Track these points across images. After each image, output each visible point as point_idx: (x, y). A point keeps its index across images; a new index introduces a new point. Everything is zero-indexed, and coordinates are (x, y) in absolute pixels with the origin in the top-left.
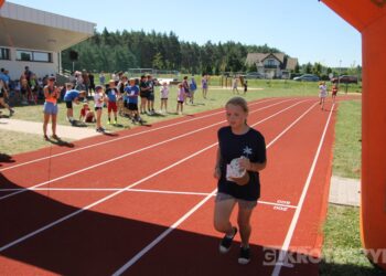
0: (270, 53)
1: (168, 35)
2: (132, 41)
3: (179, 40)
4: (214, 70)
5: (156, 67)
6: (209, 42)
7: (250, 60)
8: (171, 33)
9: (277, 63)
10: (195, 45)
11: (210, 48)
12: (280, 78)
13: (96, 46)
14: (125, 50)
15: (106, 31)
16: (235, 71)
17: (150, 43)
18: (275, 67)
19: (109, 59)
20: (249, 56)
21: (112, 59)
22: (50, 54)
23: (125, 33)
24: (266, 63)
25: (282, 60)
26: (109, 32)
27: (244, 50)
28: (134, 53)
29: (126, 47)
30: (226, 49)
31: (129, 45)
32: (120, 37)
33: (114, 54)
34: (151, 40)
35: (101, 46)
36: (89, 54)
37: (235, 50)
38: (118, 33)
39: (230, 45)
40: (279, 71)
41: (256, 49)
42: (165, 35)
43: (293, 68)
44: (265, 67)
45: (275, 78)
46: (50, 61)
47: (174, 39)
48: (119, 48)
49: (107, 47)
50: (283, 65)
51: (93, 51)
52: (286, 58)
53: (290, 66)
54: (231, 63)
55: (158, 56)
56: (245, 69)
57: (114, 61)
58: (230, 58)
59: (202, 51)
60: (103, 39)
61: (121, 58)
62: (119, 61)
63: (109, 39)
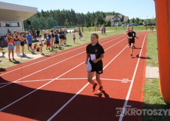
0: (116, 15)
1: (70, 11)
2: (55, 15)
3: (75, 12)
4: (92, 24)
5: (66, 25)
6: (89, 12)
7: (107, 19)
8: (72, 10)
9: (119, 19)
10: (83, 14)
11: (89, 15)
12: (121, 26)
13: (38, 18)
14: (52, 18)
15: (42, 11)
16: (101, 24)
17: (62, 15)
18: (118, 21)
19: (45, 23)
20: (107, 17)
21: (46, 23)
22: (18, 23)
23: (51, 11)
24: (114, 19)
25: (121, 18)
26: (44, 11)
27: (104, 15)
28: (56, 20)
29: (52, 17)
30: (96, 15)
31: (53, 16)
32: (49, 14)
33: (47, 21)
34: (63, 13)
35: (41, 18)
36: (36, 21)
37: (100, 15)
38: (48, 11)
39: (98, 13)
40: (120, 23)
41: (110, 14)
43: (127, 21)
44: (114, 21)
45: (119, 26)
46: (19, 26)
47: (73, 12)
48: (49, 18)
49: (44, 18)
50: (122, 20)
51: (37, 20)
52: (123, 17)
53: (125, 20)
54: (99, 21)
55: (67, 20)
56: (105, 23)
57: (47, 24)
58: (98, 18)
59: (86, 17)
60: (41, 15)
61: (50, 22)
62: (49, 24)
63: (44, 14)
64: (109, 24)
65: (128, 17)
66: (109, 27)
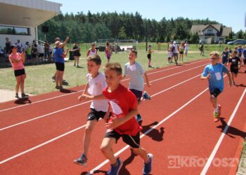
0: (209, 24)
1: (134, 14)
2: (109, 20)
4: (166, 39)
6: (164, 18)
7: (194, 30)
8: (137, 13)
9: (215, 32)
10: (154, 22)
11: (164, 22)
12: (217, 43)
13: (82, 24)
14: (103, 26)
15: (89, 14)
16: (182, 39)
17: (121, 21)
18: (213, 35)
19: (92, 33)
20: (193, 27)
23: (103, 14)
24: (206, 32)
25: (219, 30)
26: (92, 14)
27: (190, 23)
29: (104, 24)
30: (176, 24)
31: (106, 23)
32: (99, 17)
33: (94, 30)
34: (122, 19)
35: (86, 24)
36: (77, 30)
37: (182, 24)
38: (98, 14)
39: (181, 20)
40: (216, 38)
41: (199, 22)
42: (132, 15)
43: (228, 35)
44: (206, 35)
45: (213, 43)
47: (138, 17)
48: (98, 25)
49: (89, 24)
50: (219, 33)
51: (79, 28)
52: (222, 27)
53: (225, 34)
54: (178, 33)
55: (122, 30)
56: (189, 38)
57: (95, 35)
59: (159, 25)
60: (88, 19)
61: (100, 32)
62: (98, 34)
63: (92, 18)
64: (195, 40)
65: (231, 28)
66: (195, 45)
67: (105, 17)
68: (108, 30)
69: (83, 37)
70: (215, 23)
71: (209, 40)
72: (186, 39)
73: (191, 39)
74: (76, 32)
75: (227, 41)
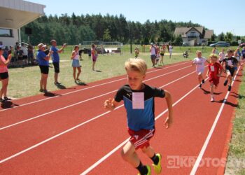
0: (192, 27)
1: (119, 17)
2: (93, 22)
5: (106, 40)
6: (148, 21)
7: (177, 32)
8: (121, 16)
9: (197, 34)
10: (139, 24)
11: (148, 25)
12: (200, 45)
13: (65, 26)
14: (87, 28)
15: (74, 16)
16: (166, 41)
17: (105, 23)
18: (196, 37)
20: (177, 29)
22: (11, 30)
23: (88, 16)
24: (189, 34)
25: (202, 32)
26: (76, 16)
27: (173, 26)
29: (88, 26)
30: (160, 26)
31: (91, 25)
32: (83, 19)
33: (79, 32)
34: (106, 21)
35: (70, 26)
36: (62, 32)
37: (166, 26)
38: (82, 16)
39: (164, 22)
40: (199, 41)
41: (182, 25)
42: (116, 17)
43: (210, 37)
44: (189, 37)
45: (196, 45)
46: (11, 36)
47: (123, 20)
48: (82, 27)
49: (74, 26)
50: (202, 36)
51: (64, 30)
52: (204, 30)
53: (208, 36)
54: (162, 36)
55: (107, 32)
56: (173, 40)
57: (79, 37)
58: (162, 31)
59: (143, 28)
60: (72, 21)
61: (85, 34)
62: (83, 36)
63: (76, 21)
64: (178, 42)
65: (212, 31)
66: (179, 47)
67: (89, 20)
68: (92, 32)
69: (67, 39)
70: (197, 26)
71: (192, 42)
72: (170, 42)
73: (174, 42)
74: (60, 34)
75: (209, 43)
